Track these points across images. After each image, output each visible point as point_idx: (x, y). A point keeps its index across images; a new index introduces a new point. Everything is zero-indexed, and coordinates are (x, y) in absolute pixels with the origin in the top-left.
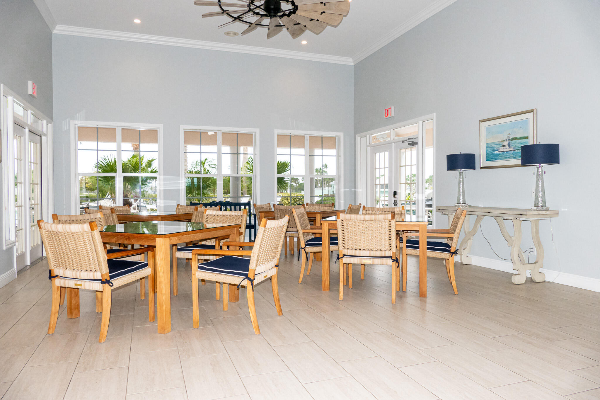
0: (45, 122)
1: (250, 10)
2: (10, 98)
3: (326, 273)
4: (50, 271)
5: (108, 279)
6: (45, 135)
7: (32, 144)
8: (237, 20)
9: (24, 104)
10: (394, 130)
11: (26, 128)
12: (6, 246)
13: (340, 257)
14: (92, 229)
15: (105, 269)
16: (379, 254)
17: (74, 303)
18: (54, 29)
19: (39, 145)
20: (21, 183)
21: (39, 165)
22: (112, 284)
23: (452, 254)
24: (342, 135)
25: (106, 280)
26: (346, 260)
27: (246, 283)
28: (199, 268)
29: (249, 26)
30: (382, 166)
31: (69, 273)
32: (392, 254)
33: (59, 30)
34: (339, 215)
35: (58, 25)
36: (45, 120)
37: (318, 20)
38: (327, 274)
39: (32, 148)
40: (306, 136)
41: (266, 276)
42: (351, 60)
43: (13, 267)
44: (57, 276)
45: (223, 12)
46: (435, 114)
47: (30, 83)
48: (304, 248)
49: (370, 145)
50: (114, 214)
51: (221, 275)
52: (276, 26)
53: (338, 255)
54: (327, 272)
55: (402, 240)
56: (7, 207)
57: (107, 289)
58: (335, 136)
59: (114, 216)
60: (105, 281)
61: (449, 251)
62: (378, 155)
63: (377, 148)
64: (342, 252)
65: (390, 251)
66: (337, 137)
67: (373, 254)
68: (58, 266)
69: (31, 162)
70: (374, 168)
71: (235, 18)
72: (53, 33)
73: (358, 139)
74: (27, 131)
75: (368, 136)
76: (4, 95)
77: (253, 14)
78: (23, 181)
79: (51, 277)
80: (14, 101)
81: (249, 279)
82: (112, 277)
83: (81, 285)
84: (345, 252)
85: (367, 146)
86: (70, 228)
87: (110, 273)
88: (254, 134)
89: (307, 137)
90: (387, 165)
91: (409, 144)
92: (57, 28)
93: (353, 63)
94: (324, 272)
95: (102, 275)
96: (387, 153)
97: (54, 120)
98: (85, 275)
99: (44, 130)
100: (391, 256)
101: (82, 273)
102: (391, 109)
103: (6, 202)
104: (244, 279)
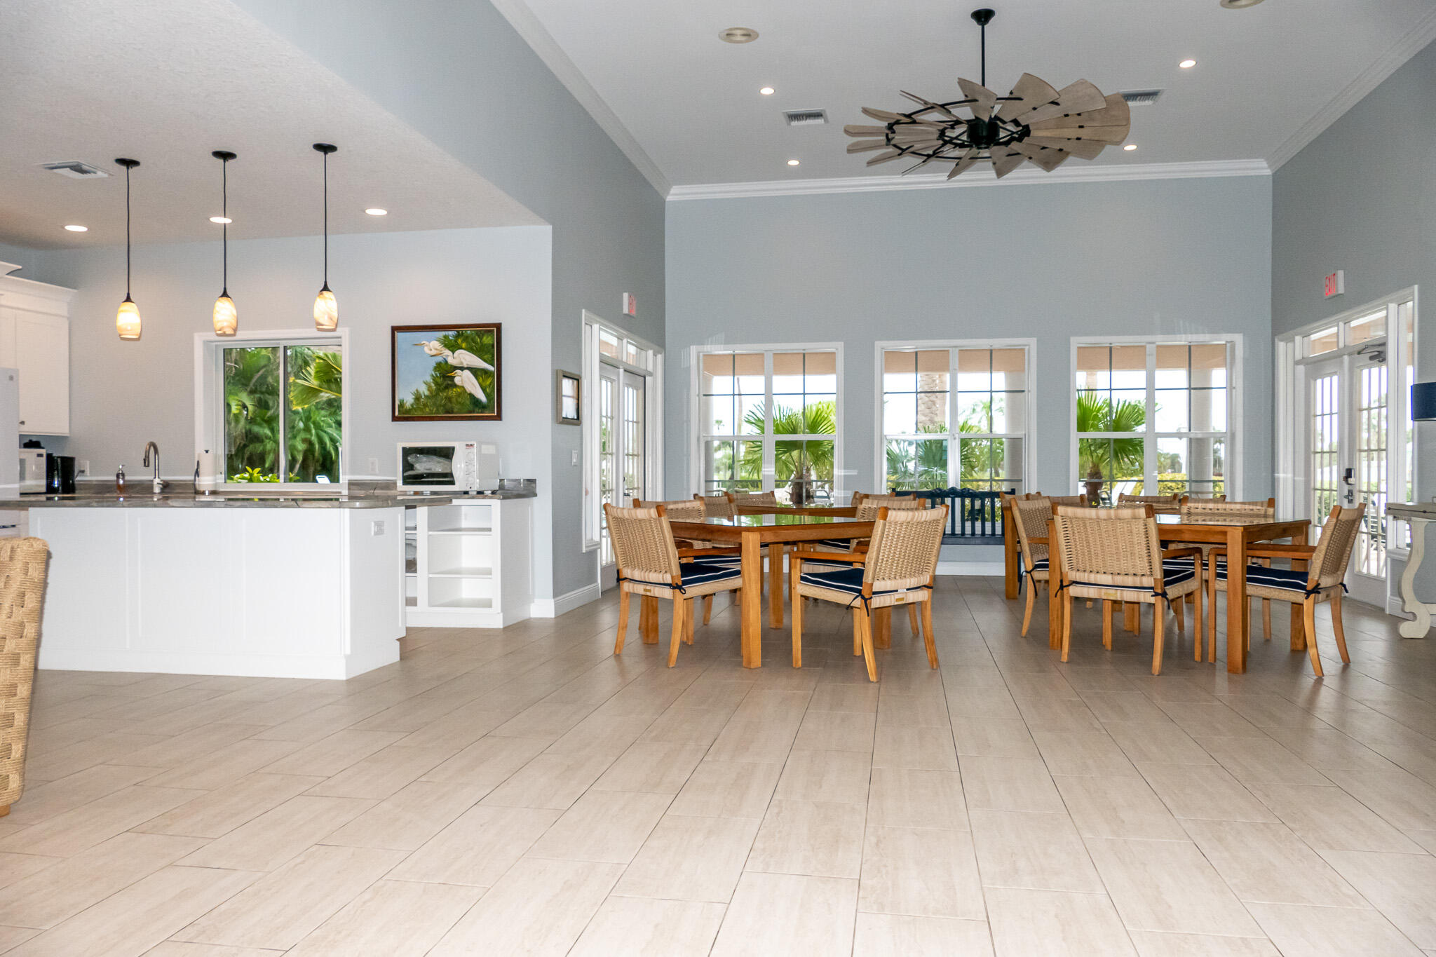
0: (650, 352)
1: (945, 143)
2: (596, 327)
3: (1055, 616)
4: (618, 571)
5: (680, 584)
6: (651, 374)
7: (631, 390)
8: (933, 158)
9: (615, 330)
10: (1347, 324)
11: (621, 367)
12: (586, 547)
13: (1064, 584)
14: (660, 515)
15: (676, 571)
16: (1129, 581)
17: (650, 621)
18: (668, 193)
19: (641, 391)
20: (612, 454)
21: (641, 425)
22: (685, 590)
23: (1308, 594)
24: (1238, 339)
25: (677, 584)
26: (1074, 591)
27: (858, 602)
28: (803, 579)
29: (957, 165)
30: (1327, 411)
31: (637, 575)
32: (1155, 582)
33: (676, 194)
34: (1057, 509)
35: (674, 187)
36: (651, 349)
37: (1078, 139)
38: (1057, 617)
39: (630, 397)
40: (1148, 346)
41: (903, 599)
42: (1265, 164)
43: (596, 581)
44: (626, 578)
45: (900, 151)
46: (1416, 287)
47: (626, 296)
48: (1030, 572)
49: (1304, 361)
50: (732, 504)
51: (828, 590)
52: (1009, 155)
53: (1061, 581)
54: (1058, 614)
55: (1207, 565)
56: (589, 489)
57: (680, 597)
58: (1224, 342)
59: (733, 506)
60: (675, 586)
61: (1303, 588)
62: (1319, 381)
63: (1316, 367)
64: (1067, 575)
65: (1150, 578)
66: (1228, 345)
67: (1119, 580)
68: (627, 565)
69: (628, 421)
70: (1312, 413)
71: (929, 156)
72: (667, 200)
73: (1281, 346)
74: (621, 371)
75: (1298, 339)
76: (586, 324)
77: (954, 148)
78: (614, 451)
79: (619, 580)
80: (600, 329)
81: (863, 597)
82: (685, 583)
83: (650, 591)
84: (1073, 575)
85: (1297, 363)
86: (636, 513)
87: (682, 577)
88: (1027, 348)
89: (1151, 349)
90: (1335, 410)
91: (1372, 358)
92: (672, 191)
93: (1269, 170)
94: (1052, 615)
95: (672, 577)
96: (1335, 378)
97: (667, 346)
98: (654, 577)
99: (650, 368)
100: (1153, 585)
101: (651, 574)
102: (1335, 277)
103: (589, 481)
104: (857, 597)
